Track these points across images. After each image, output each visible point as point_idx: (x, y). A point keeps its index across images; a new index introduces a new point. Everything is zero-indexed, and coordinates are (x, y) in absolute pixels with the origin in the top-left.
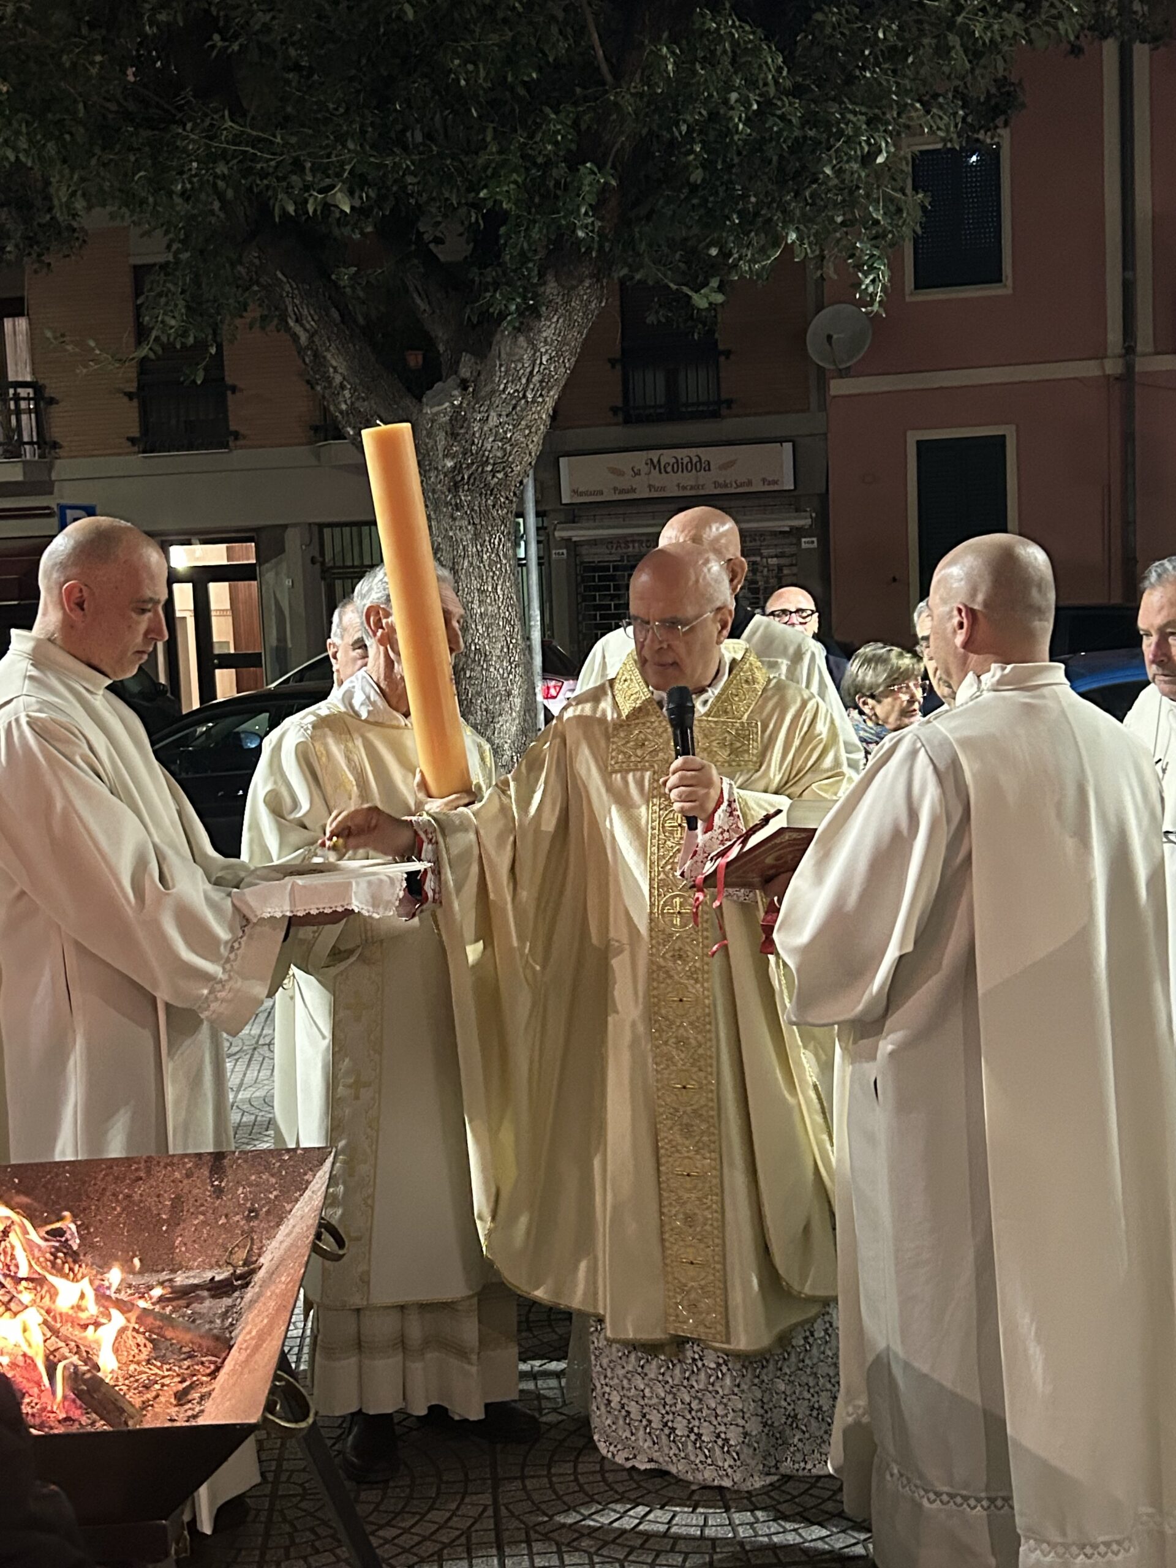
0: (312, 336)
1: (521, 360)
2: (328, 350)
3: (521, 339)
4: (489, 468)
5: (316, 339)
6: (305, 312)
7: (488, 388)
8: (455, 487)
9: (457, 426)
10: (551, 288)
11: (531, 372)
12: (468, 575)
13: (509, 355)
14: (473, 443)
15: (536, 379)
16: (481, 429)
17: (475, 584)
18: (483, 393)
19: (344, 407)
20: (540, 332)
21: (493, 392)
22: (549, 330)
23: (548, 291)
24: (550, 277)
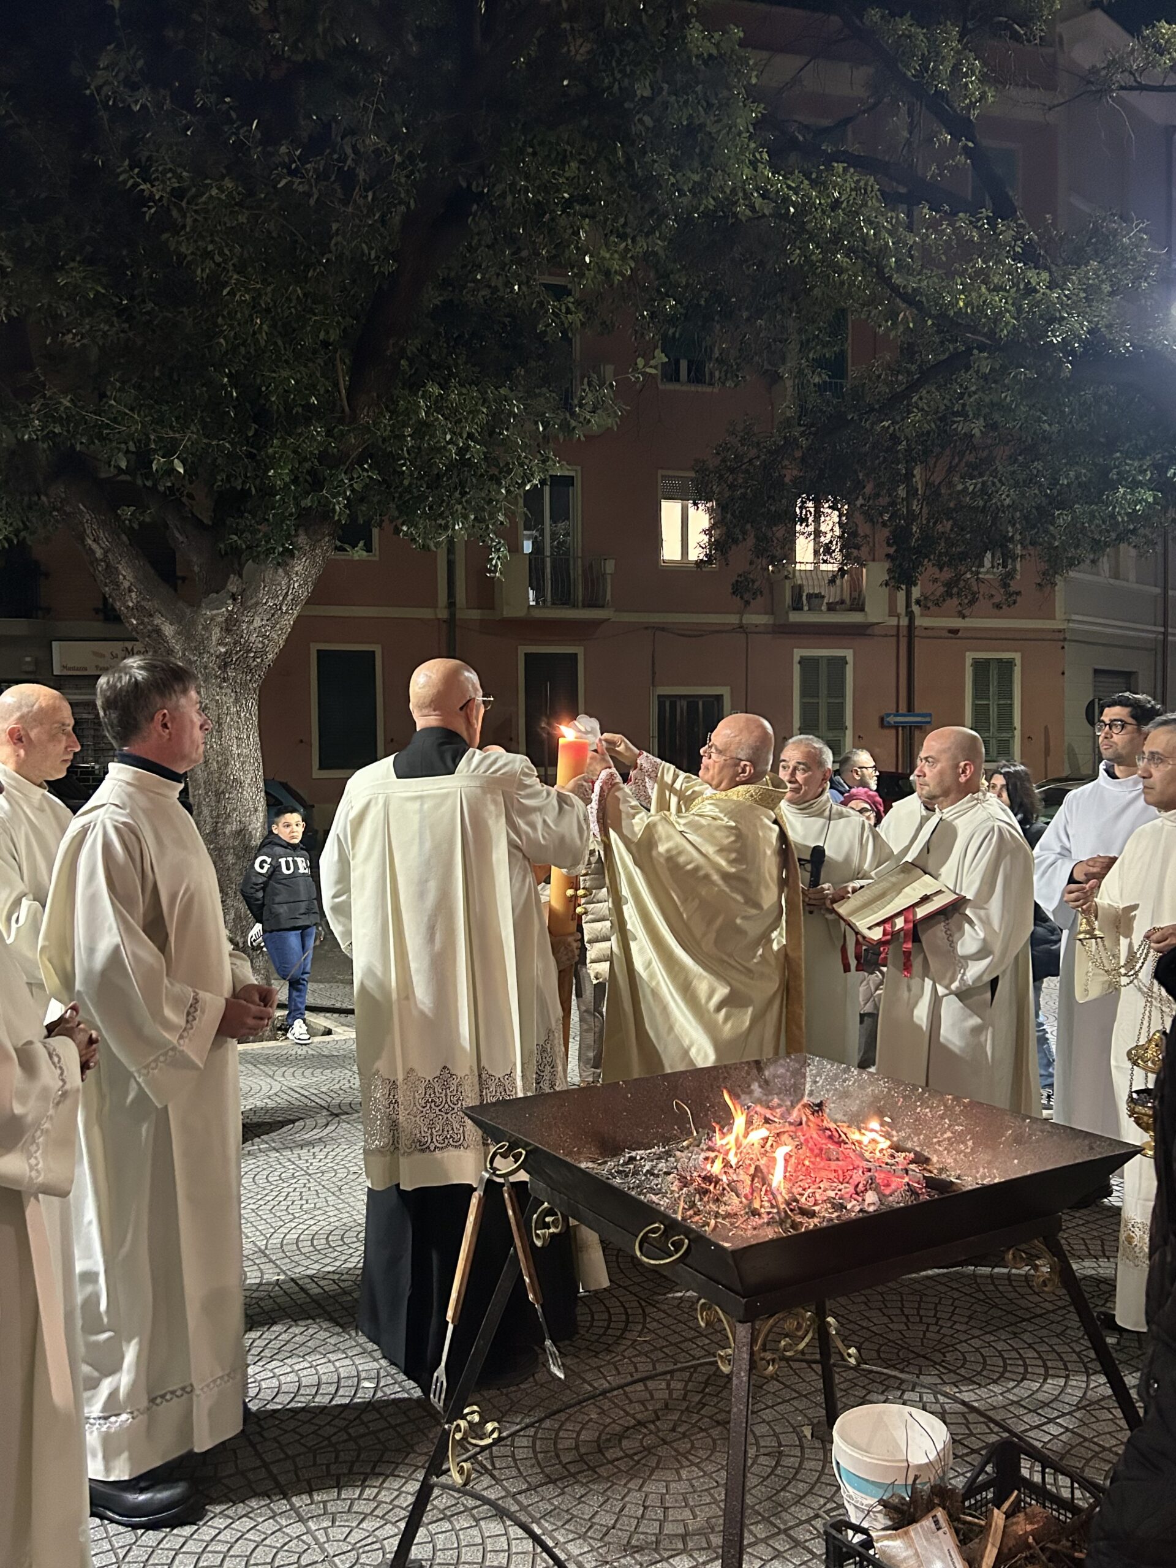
0: (106, 553)
1: (280, 584)
2: (119, 563)
3: (280, 571)
4: (252, 655)
5: (110, 556)
6: (102, 535)
7: (253, 601)
8: (224, 666)
9: (230, 625)
10: (302, 539)
11: (287, 593)
12: (230, 727)
13: (271, 580)
14: (242, 637)
15: (290, 597)
16: (248, 627)
17: (234, 733)
18: (249, 604)
19: (131, 604)
20: (293, 567)
21: (257, 603)
22: (299, 566)
23: (300, 541)
24: (301, 532)
